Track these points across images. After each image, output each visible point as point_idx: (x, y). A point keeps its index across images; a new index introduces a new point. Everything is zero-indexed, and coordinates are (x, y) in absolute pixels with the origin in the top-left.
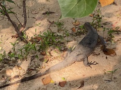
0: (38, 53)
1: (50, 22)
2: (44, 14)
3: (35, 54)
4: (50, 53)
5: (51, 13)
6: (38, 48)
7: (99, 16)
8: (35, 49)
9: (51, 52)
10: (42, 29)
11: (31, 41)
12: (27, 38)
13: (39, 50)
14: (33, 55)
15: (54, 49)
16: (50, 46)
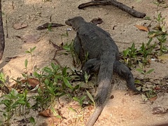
0: (34, 114)
1: (55, 45)
2: (40, 28)
3: (28, 116)
4: (59, 113)
5: (56, 26)
6: (32, 103)
7: (160, 29)
8: (27, 105)
9: (62, 110)
10: (38, 61)
11: (17, 87)
12: (7, 81)
13: (35, 107)
14: (22, 118)
15: (68, 102)
16: (58, 96)
